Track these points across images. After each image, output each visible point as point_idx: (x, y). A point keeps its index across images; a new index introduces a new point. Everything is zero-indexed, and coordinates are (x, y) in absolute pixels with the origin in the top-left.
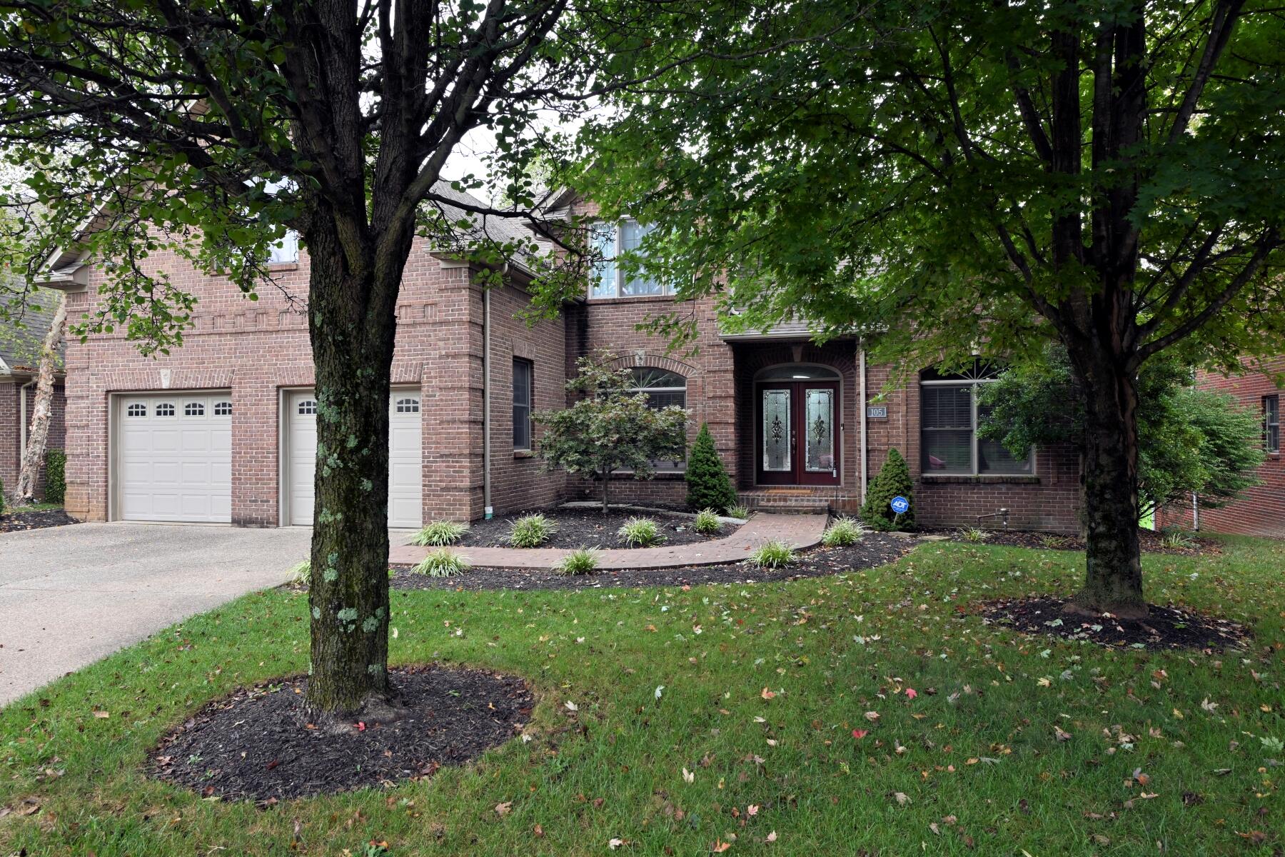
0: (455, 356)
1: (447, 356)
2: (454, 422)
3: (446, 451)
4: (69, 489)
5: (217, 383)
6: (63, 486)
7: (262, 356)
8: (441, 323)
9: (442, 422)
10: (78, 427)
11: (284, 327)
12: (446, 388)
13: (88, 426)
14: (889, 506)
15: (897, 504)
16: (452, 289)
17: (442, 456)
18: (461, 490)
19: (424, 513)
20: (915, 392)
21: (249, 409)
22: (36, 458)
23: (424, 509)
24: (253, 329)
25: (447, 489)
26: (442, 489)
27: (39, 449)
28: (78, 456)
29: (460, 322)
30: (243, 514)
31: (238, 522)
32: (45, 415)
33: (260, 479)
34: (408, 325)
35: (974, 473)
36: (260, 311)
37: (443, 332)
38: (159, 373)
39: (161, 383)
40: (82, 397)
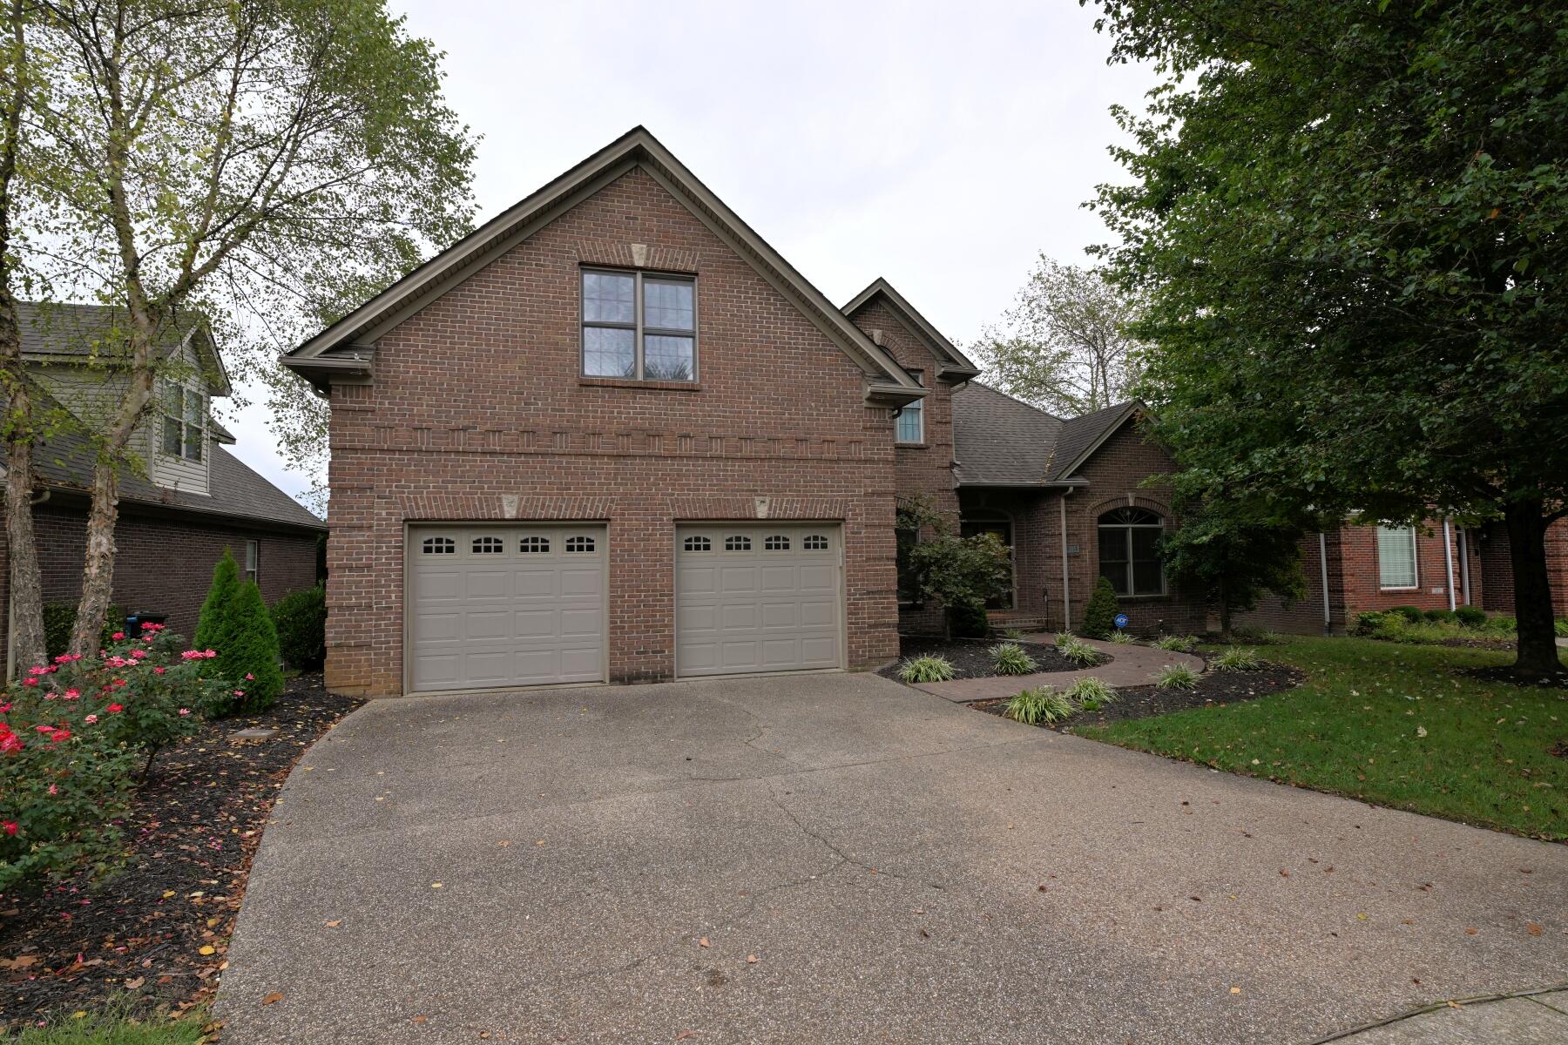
0: (880, 494)
1: (873, 494)
2: (881, 559)
3: (875, 588)
4: (331, 655)
5: (590, 513)
6: (323, 652)
7: (654, 484)
8: (866, 461)
9: (868, 559)
10: (351, 569)
11: (683, 453)
12: (873, 526)
13: (369, 567)
14: (1113, 622)
15: (1119, 620)
16: (877, 429)
17: (868, 593)
18: (889, 625)
19: (850, 652)
20: (1096, 533)
21: (636, 546)
22: (99, 617)
23: (850, 647)
24: (641, 452)
25: (876, 626)
26: (870, 626)
27: (104, 601)
28: (350, 608)
29: (886, 461)
30: (627, 668)
31: (617, 679)
32: (109, 550)
33: (651, 627)
34: (831, 461)
35: (1131, 594)
36: (653, 433)
37: (868, 469)
38: (499, 499)
39: (502, 511)
40: (360, 528)
